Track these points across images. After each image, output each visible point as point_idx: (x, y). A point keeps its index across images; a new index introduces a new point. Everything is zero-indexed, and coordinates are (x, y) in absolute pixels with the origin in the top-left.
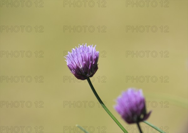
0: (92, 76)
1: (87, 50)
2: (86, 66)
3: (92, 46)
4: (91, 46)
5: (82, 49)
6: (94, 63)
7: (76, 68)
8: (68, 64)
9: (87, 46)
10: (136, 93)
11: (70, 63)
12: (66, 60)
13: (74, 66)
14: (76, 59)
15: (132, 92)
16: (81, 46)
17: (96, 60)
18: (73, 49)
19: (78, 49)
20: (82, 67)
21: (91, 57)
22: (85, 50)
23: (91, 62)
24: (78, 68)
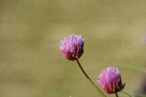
0: (79, 57)
1: (75, 39)
2: (76, 50)
3: (79, 35)
4: (78, 36)
5: (71, 38)
6: (80, 48)
7: (68, 53)
8: (61, 50)
9: (75, 36)
11: (63, 48)
12: (60, 46)
13: (66, 51)
14: (67, 45)
15: (110, 70)
16: (71, 36)
17: (82, 45)
18: (65, 38)
19: (68, 38)
20: (72, 51)
21: (79, 44)
22: (74, 39)
23: (79, 48)
24: (69, 52)
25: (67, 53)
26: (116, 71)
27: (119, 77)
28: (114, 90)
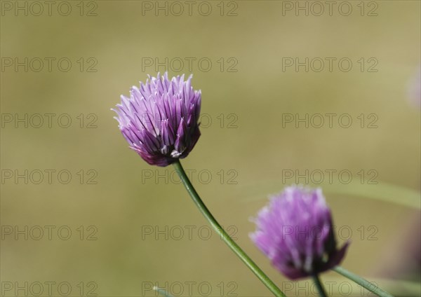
0: (185, 155)
1: (170, 89)
2: (173, 127)
3: (182, 78)
4: (179, 79)
5: (157, 86)
6: (188, 122)
7: (145, 137)
8: (121, 128)
9: (171, 80)
10: (307, 199)
11: (129, 123)
12: (117, 116)
13: (138, 133)
14: (142, 112)
15: (295, 195)
16: (154, 79)
17: (195, 112)
18: (134, 87)
19: (146, 87)
20: (158, 134)
21: (182, 107)
22: (165, 89)
23: (182, 119)
24: (148, 136)
25: (142, 138)
26: (315, 197)
27: (326, 219)
28: (308, 266)
